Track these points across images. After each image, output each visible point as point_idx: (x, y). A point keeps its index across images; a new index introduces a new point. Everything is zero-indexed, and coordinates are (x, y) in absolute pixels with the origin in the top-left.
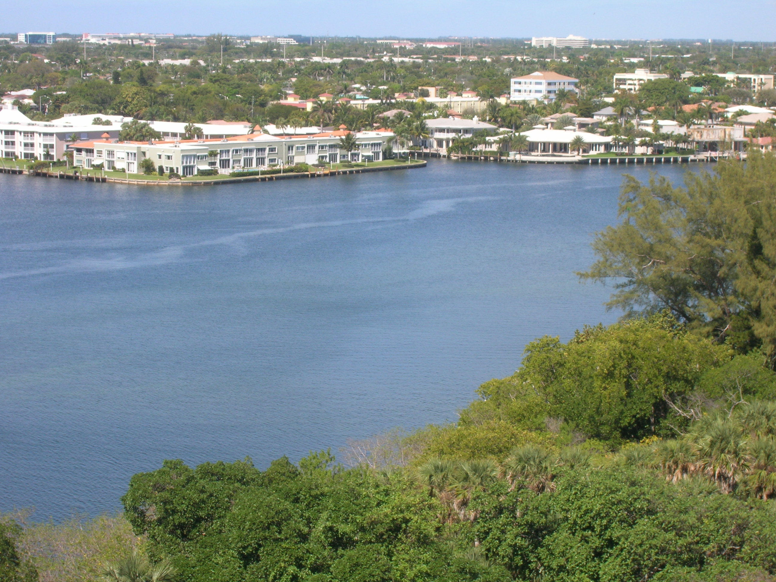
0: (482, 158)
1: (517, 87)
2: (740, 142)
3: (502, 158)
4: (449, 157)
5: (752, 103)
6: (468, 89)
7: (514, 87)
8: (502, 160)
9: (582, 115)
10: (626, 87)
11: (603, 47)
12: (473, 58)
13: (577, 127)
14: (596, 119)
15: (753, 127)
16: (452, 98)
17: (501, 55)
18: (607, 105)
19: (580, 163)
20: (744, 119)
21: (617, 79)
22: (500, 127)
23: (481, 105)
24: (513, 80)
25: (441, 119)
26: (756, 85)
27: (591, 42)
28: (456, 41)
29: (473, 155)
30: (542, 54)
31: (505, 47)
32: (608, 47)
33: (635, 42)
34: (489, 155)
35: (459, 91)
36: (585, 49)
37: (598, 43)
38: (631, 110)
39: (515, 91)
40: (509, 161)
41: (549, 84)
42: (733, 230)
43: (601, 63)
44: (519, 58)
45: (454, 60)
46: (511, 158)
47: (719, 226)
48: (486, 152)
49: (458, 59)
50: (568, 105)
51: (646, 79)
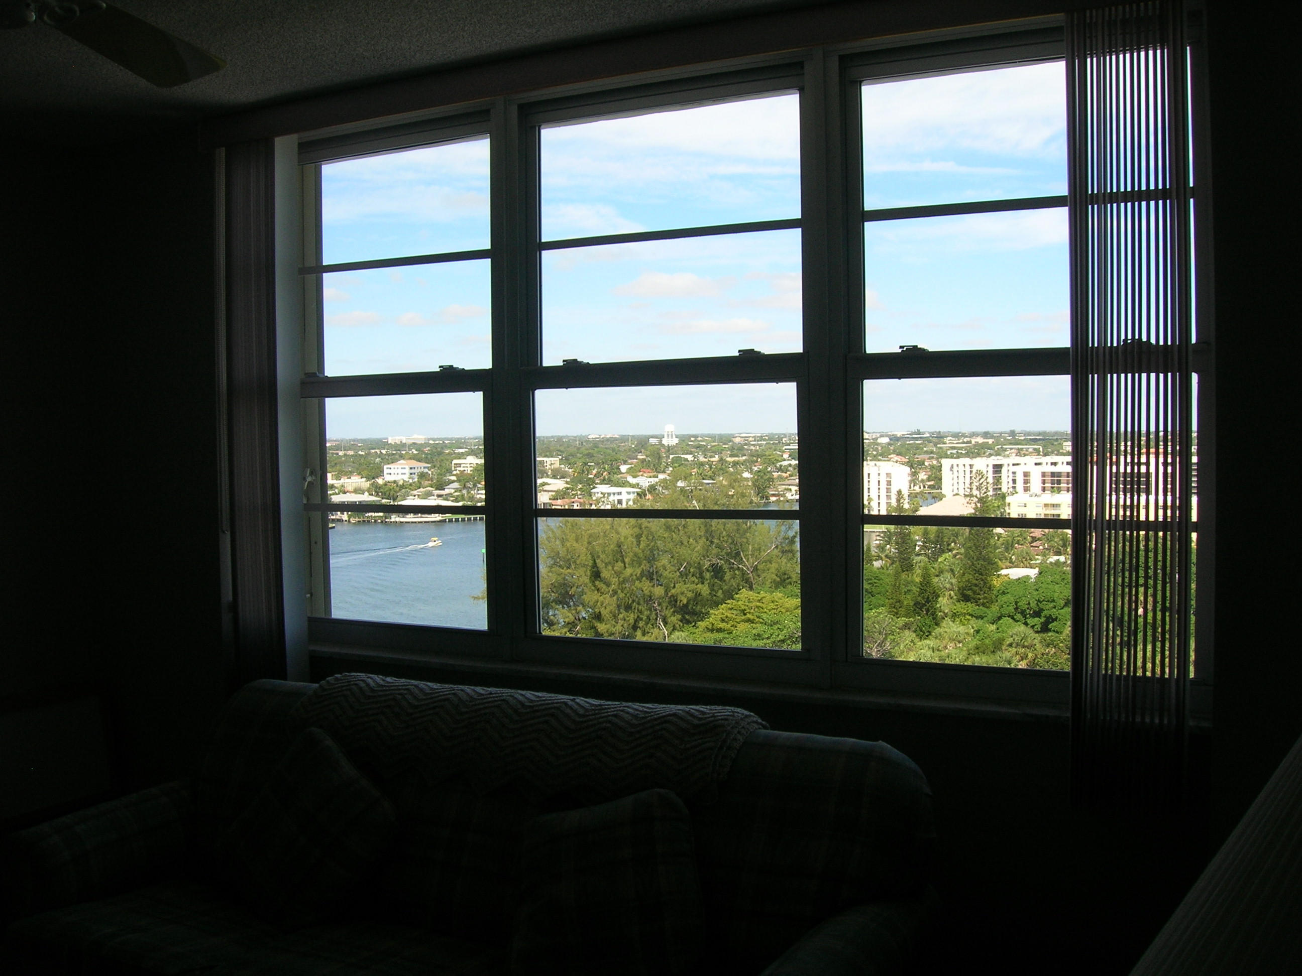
0: (373, 521)
1: (389, 471)
2: (547, 503)
3: (387, 520)
4: (349, 521)
5: (548, 476)
6: (355, 474)
7: (386, 471)
8: (386, 522)
9: (437, 489)
10: (462, 469)
11: (437, 442)
12: (351, 453)
13: (435, 497)
14: (447, 491)
15: (554, 493)
16: (344, 480)
17: (370, 449)
18: (453, 482)
19: (440, 521)
20: (546, 488)
21: (455, 464)
22: (383, 498)
23: (365, 484)
24: (385, 467)
25: (342, 495)
26: (548, 465)
27: (429, 440)
28: (335, 441)
29: (366, 519)
30: (398, 448)
31: (371, 444)
32: (441, 442)
33: (458, 439)
34: (377, 518)
35: (349, 475)
36: (426, 444)
37: (434, 440)
38: (470, 485)
39: (387, 474)
40: (391, 522)
41: (411, 468)
42: (578, 562)
43: (440, 453)
44: (384, 452)
45: (338, 454)
46: (393, 520)
47: (569, 560)
48: (375, 517)
49: (341, 453)
50: (427, 483)
51: (475, 463)
